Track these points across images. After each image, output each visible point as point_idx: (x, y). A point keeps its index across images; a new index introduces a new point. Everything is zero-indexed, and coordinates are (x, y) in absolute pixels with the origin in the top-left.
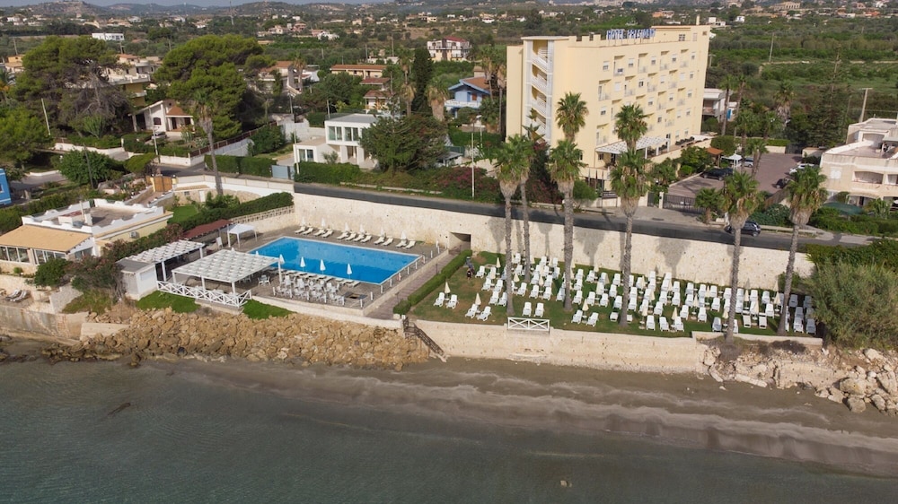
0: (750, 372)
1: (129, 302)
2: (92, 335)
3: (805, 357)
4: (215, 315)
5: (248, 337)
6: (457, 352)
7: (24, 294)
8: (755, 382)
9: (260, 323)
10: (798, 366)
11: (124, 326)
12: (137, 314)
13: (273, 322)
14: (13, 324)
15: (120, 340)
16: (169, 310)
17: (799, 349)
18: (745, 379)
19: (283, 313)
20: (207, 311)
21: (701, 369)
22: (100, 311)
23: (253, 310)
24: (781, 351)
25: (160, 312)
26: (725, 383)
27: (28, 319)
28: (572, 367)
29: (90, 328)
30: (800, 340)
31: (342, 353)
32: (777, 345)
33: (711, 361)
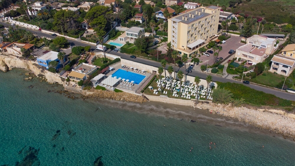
0: (199, 106)
1: (94, 88)
2: (88, 94)
3: (208, 104)
4: (109, 91)
5: (115, 96)
6: (151, 100)
7: (75, 85)
8: (200, 108)
9: (117, 93)
10: (207, 106)
11: (93, 92)
12: (96, 90)
13: (120, 93)
14: (74, 91)
15: (93, 95)
16: (101, 90)
17: (208, 103)
18: (198, 107)
19: (121, 91)
20: (108, 90)
21: (192, 105)
22: (89, 90)
23: (116, 91)
24: (205, 103)
25: (99, 90)
26: (195, 108)
27: (77, 90)
28: (171, 104)
29: (88, 93)
30: (208, 101)
31: (132, 99)
32: (205, 102)
33: (194, 104)
